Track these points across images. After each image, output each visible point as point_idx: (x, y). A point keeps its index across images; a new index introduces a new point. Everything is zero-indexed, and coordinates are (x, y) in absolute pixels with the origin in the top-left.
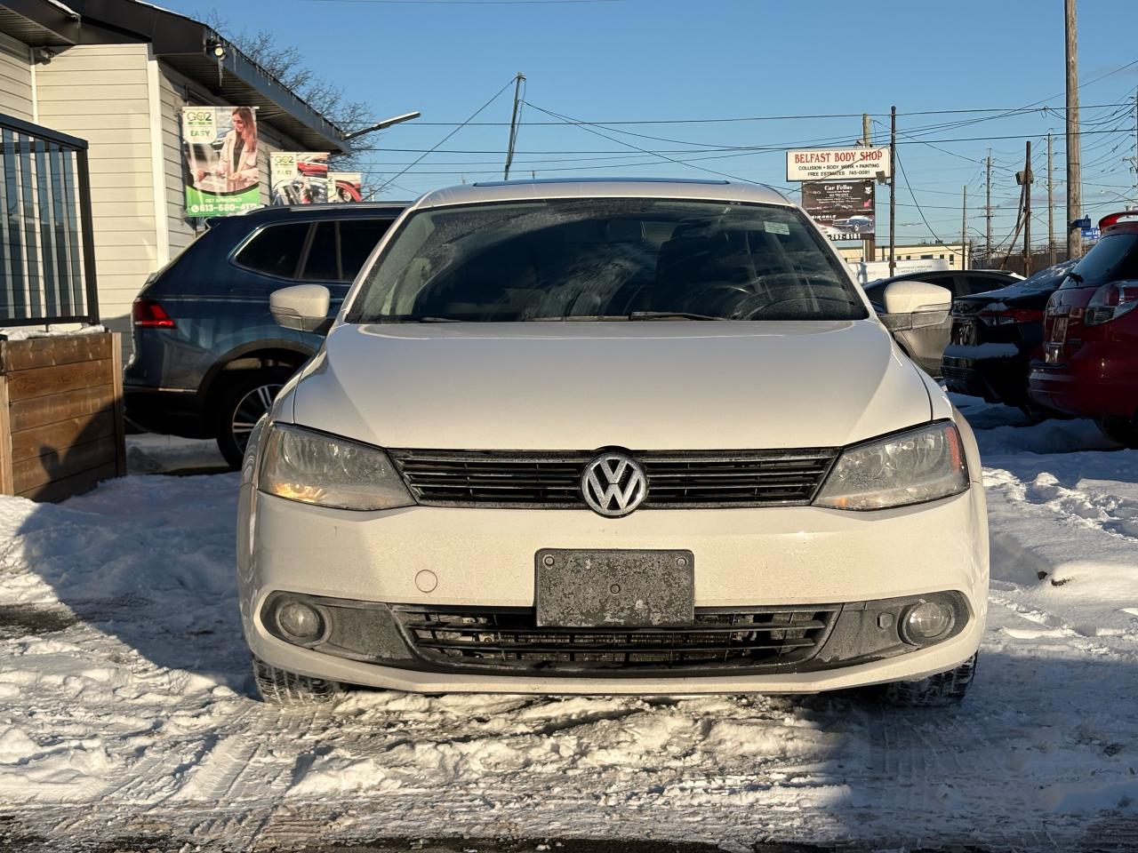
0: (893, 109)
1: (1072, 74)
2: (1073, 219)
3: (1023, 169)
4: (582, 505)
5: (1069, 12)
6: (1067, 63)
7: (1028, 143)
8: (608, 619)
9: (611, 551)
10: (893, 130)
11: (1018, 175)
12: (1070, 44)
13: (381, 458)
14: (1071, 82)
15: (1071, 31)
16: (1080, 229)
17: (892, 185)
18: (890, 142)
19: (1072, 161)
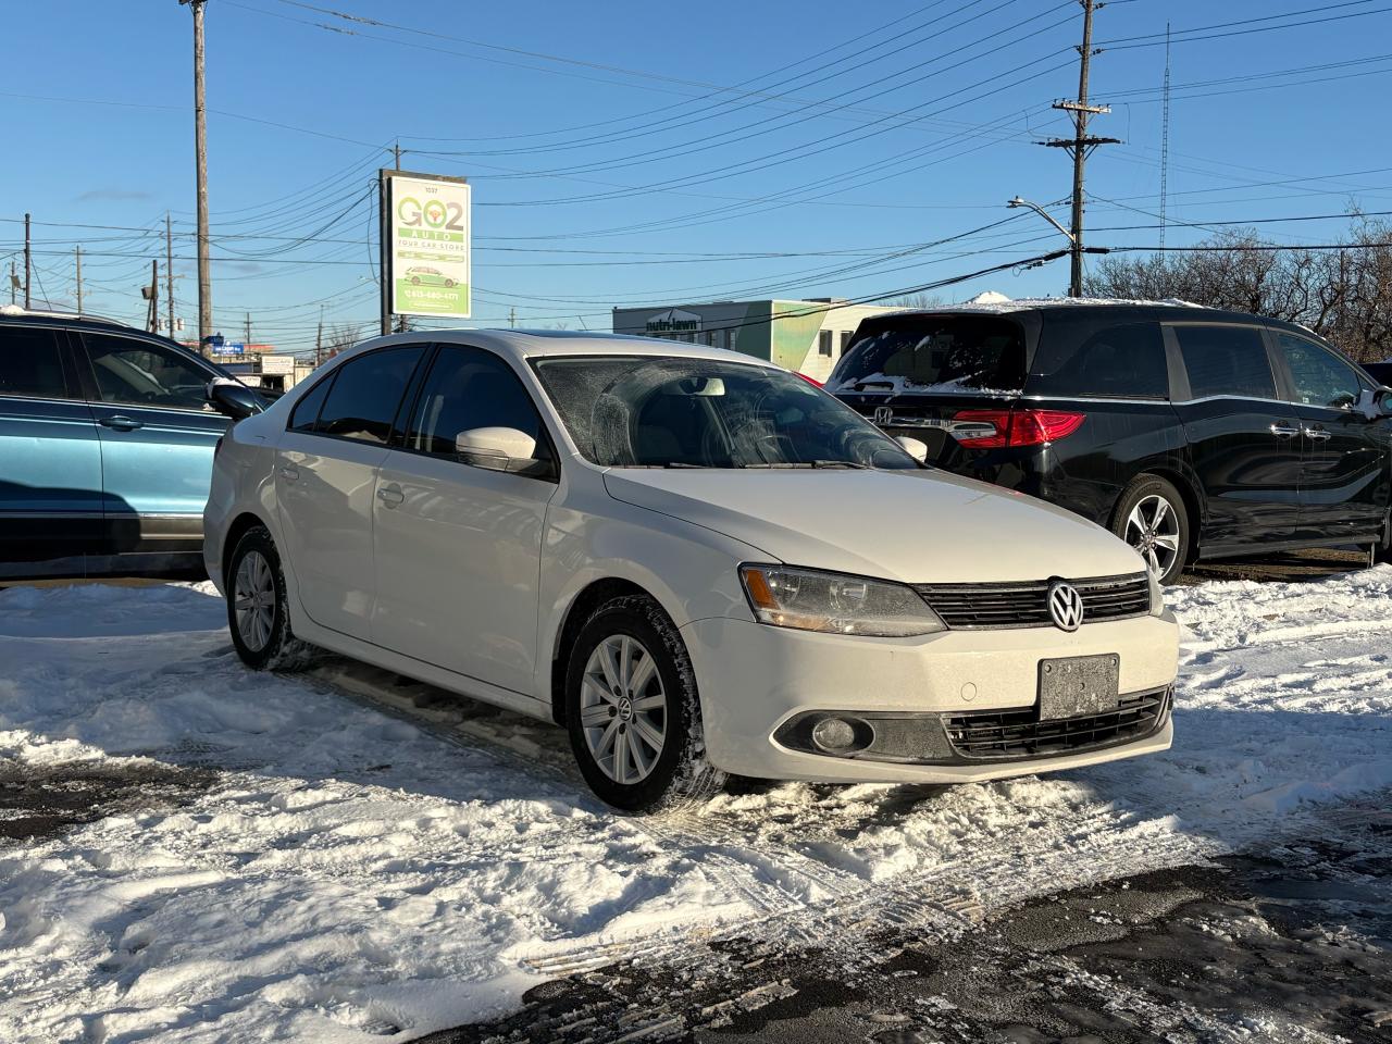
0: (27, 216)
1: (203, 204)
2: (206, 335)
3: (150, 285)
4: (1051, 623)
5: (200, 147)
6: (199, 193)
7: (155, 262)
8: (1078, 710)
9: (1081, 657)
10: (27, 238)
11: (143, 291)
12: (201, 176)
13: (909, 592)
14: (202, 211)
15: (202, 164)
16: (211, 345)
17: (27, 289)
18: (24, 247)
19: (203, 282)
